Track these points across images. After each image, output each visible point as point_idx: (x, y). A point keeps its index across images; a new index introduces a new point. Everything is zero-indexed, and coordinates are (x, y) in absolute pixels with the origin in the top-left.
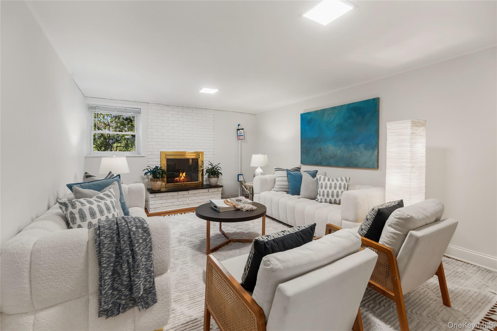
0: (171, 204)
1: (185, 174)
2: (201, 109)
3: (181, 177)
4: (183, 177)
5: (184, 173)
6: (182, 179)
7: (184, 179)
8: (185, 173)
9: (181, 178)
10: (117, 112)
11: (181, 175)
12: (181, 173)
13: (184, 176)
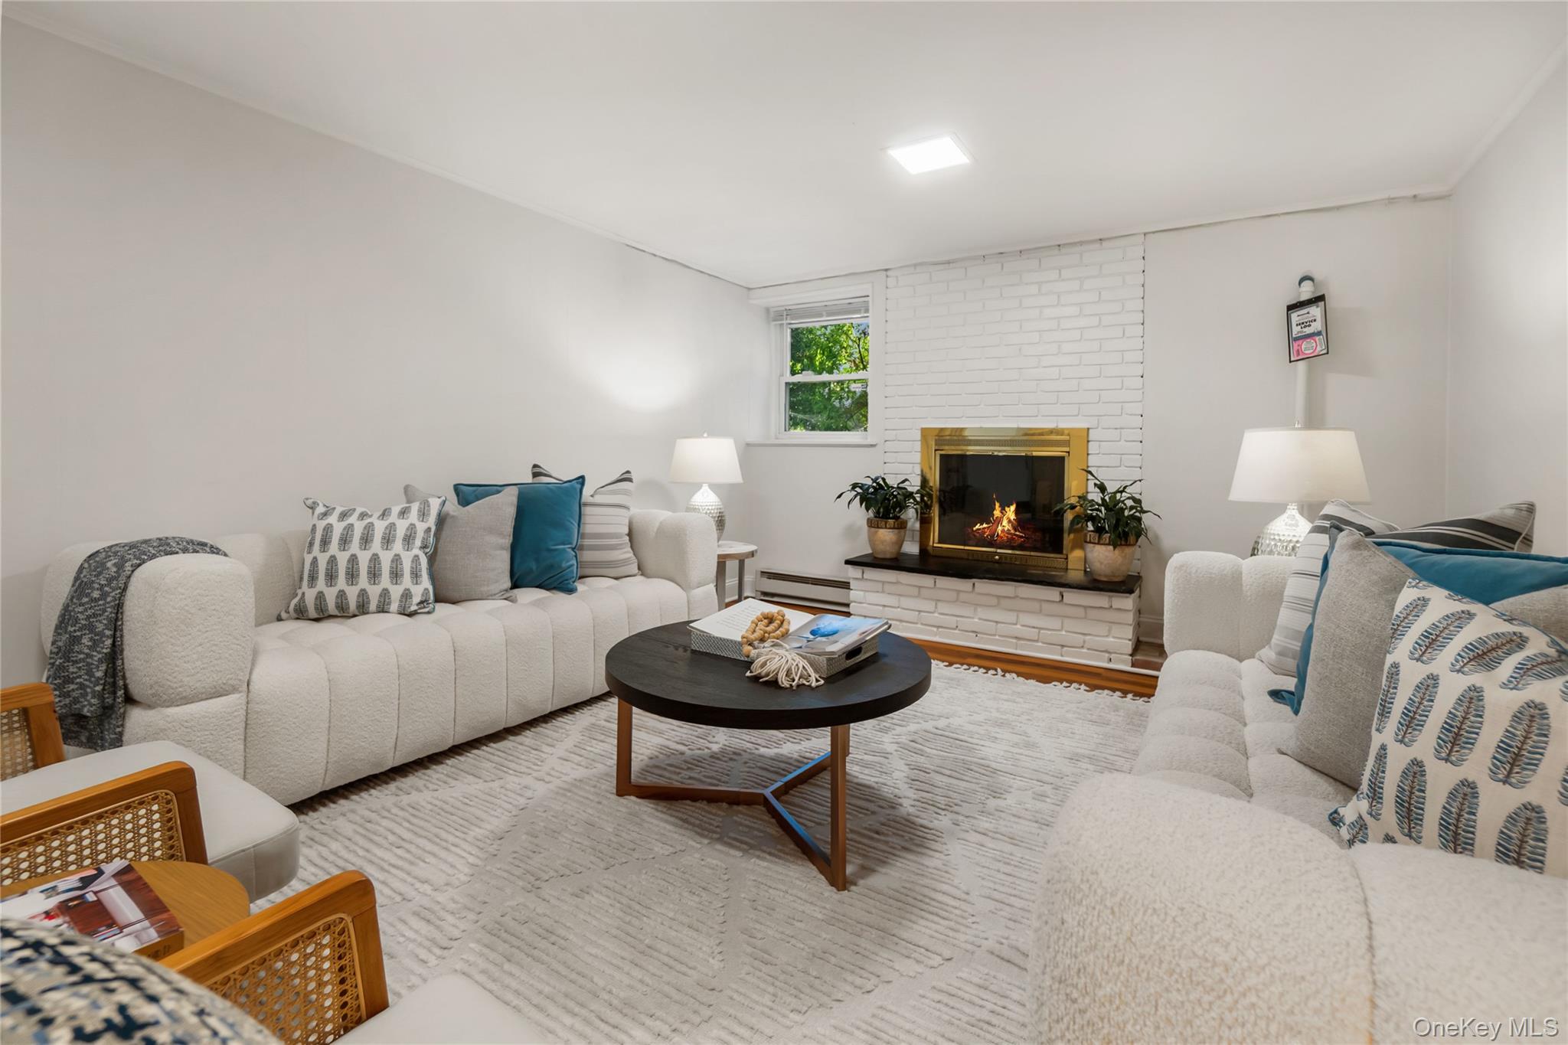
0: (911, 616)
1: (1017, 512)
2: (1081, 243)
3: (999, 521)
4: (1005, 523)
5: (1009, 507)
6: (1003, 531)
7: (1012, 531)
8: (1013, 508)
9: (1000, 528)
10: (827, 316)
11: (997, 513)
12: (997, 505)
13: (1010, 521)
